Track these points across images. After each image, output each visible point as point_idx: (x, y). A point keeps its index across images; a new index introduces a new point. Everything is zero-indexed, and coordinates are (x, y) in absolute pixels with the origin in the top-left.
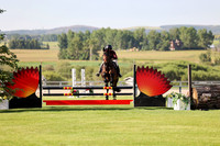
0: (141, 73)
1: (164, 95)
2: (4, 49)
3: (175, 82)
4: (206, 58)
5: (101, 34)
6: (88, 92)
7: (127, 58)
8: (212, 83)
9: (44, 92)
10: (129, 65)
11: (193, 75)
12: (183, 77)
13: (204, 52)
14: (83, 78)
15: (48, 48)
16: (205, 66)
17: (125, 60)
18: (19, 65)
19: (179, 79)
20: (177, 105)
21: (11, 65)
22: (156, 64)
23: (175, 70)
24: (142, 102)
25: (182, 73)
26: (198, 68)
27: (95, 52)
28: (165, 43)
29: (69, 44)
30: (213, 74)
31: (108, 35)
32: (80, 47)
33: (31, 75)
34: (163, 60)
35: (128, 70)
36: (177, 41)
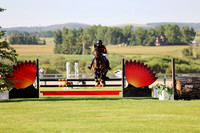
0: (129, 66)
1: (150, 87)
2: (5, 45)
3: (160, 74)
4: (188, 53)
5: (93, 31)
6: (81, 83)
7: (116, 52)
8: (194, 75)
9: (41, 83)
10: (118, 59)
11: (176, 68)
12: (167, 70)
13: (187, 47)
14: (77, 70)
15: (45, 44)
16: (187, 60)
17: (114, 54)
18: (19, 59)
19: (164, 72)
20: (162, 96)
21: (11, 59)
22: (143, 58)
23: (160, 64)
24: (130, 92)
25: (167, 67)
26: (181, 62)
27: (87, 47)
28: (151, 39)
29: (64, 40)
30: (195, 67)
31: (99, 32)
32: (74, 42)
33: (29, 68)
34: (149, 54)
35: (118, 64)
36: (162, 37)
